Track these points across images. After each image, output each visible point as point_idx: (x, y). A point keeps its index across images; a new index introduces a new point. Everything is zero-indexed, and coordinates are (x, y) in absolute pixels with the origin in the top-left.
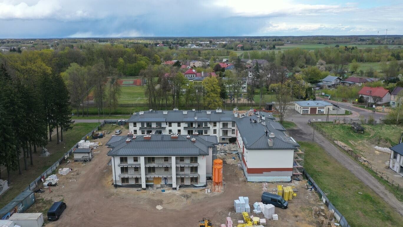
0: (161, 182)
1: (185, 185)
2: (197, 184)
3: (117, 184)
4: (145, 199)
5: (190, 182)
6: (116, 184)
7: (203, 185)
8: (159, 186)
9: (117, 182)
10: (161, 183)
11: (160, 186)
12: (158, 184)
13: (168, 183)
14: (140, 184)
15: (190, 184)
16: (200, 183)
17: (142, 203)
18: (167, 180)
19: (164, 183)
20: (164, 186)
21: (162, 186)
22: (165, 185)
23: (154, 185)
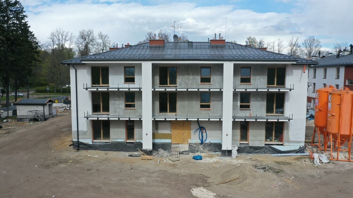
0: (190, 138)
1: (251, 147)
2: (282, 145)
3: (80, 140)
4: (153, 173)
5: (264, 138)
6: (78, 141)
7: (296, 147)
8: (185, 147)
9: (80, 137)
10: (190, 141)
11: (187, 149)
12: (182, 144)
13: (207, 141)
14: (138, 141)
15: (264, 145)
16: (289, 142)
17: (143, 180)
18: (204, 134)
19: (199, 142)
20: (196, 149)
21: (192, 149)
22: (201, 147)
23: (173, 146)
